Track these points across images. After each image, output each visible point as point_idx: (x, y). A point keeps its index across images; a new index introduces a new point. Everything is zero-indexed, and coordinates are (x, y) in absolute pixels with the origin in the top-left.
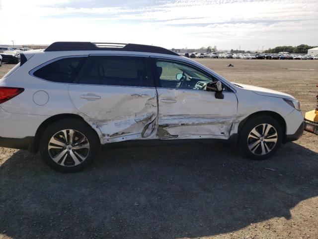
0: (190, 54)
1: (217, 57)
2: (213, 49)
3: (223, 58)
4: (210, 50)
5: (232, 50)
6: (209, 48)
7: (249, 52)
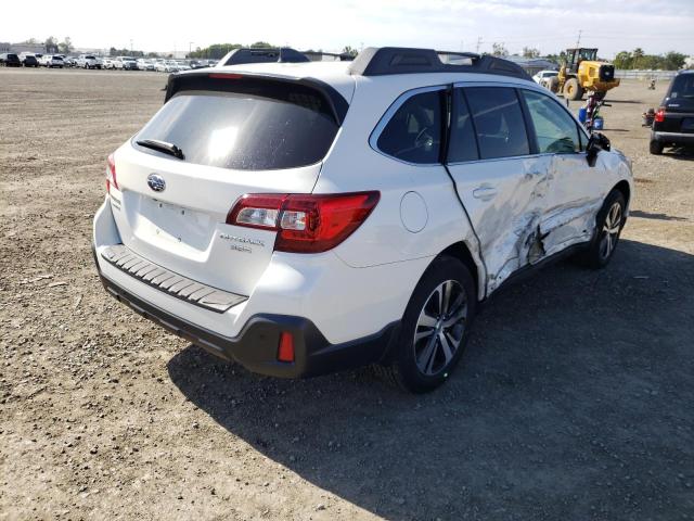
0: (22, 57)
1: (99, 67)
2: (63, 45)
3: (114, 68)
4: (56, 47)
5: (113, 49)
6: (50, 41)
7: (153, 55)
